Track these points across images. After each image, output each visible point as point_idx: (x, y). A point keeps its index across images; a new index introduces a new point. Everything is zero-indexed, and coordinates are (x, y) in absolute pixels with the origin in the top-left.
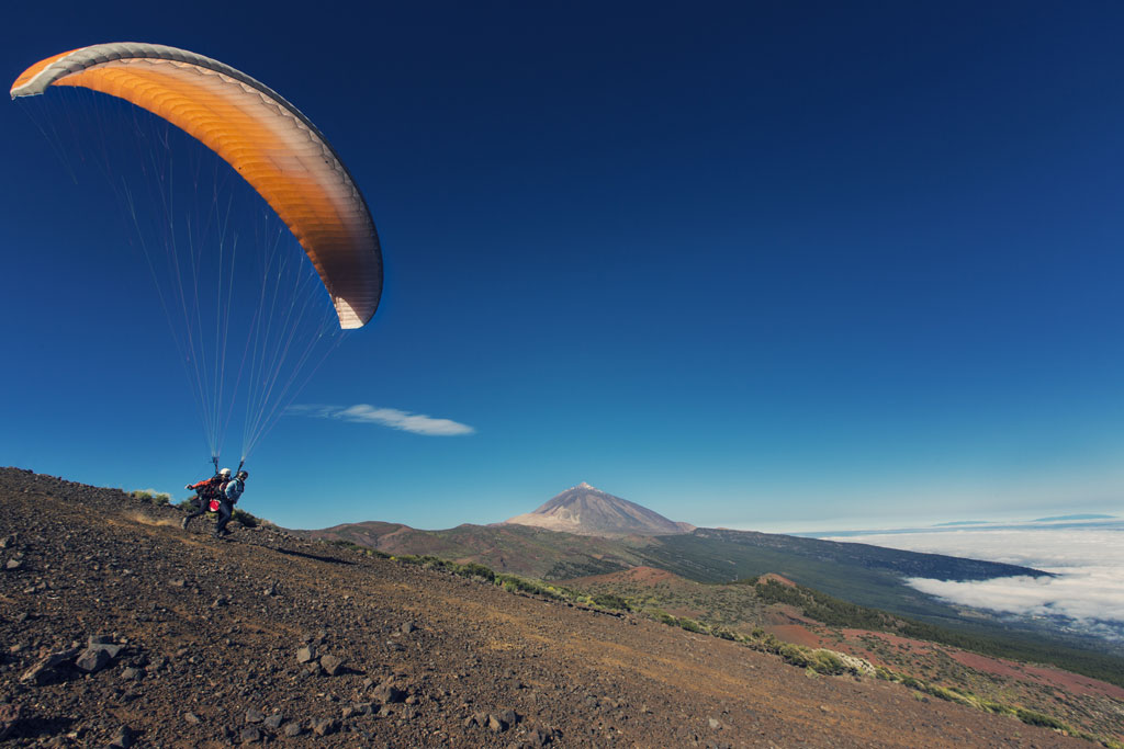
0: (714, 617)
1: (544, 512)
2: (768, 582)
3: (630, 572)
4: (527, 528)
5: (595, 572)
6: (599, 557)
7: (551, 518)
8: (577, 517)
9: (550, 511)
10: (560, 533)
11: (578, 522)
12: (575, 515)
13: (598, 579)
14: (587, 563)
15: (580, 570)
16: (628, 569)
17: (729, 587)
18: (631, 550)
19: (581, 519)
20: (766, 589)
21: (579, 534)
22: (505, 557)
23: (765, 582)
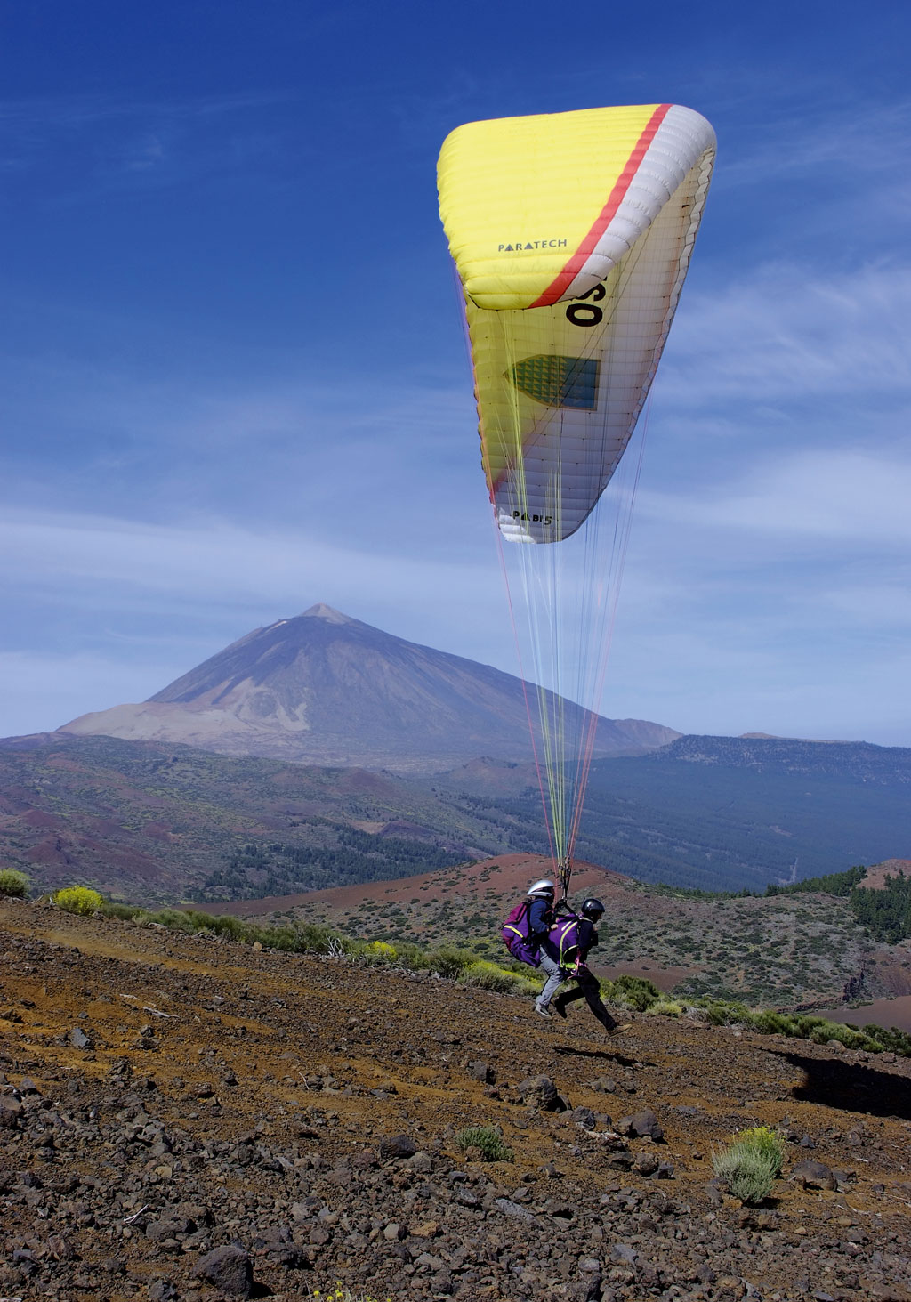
0: (727, 984)
1: (188, 698)
2: (888, 882)
3: (476, 870)
4: (134, 747)
5: (368, 874)
6: (371, 827)
7: (213, 715)
8: (300, 711)
9: (206, 697)
10: (243, 762)
11: (301, 725)
12: (291, 705)
13: (377, 892)
14: (334, 845)
15: (316, 869)
16: (472, 861)
17: (773, 901)
18: (477, 806)
19: (310, 717)
20: (882, 902)
21: (305, 763)
22: (70, 836)
23: (880, 885)
